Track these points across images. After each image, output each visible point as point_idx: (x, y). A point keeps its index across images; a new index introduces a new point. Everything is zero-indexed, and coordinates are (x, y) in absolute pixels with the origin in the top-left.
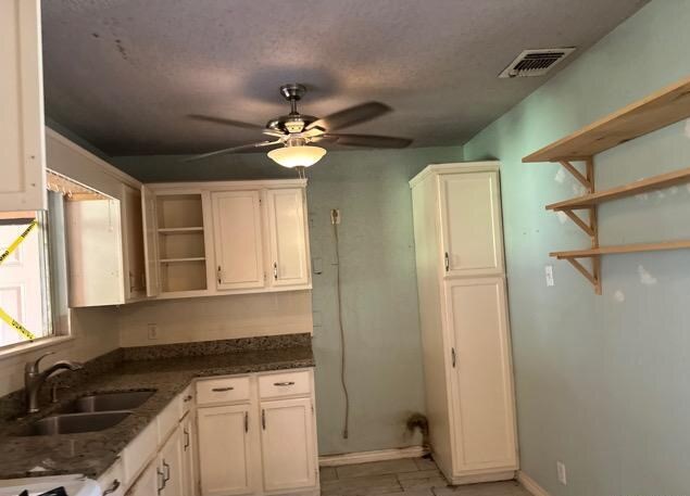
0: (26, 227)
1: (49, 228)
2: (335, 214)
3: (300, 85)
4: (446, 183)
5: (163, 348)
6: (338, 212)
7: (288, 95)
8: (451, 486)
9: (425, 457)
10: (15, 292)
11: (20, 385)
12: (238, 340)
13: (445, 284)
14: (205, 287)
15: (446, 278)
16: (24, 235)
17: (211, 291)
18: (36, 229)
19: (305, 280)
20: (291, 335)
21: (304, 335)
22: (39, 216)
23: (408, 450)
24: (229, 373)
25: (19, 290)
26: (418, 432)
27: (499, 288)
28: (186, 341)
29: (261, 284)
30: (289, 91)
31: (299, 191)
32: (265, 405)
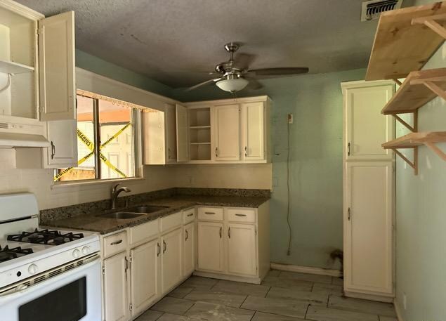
0: (124, 126)
1: (135, 126)
2: (290, 117)
3: (234, 43)
4: (352, 95)
5: (195, 189)
6: (292, 115)
7: (228, 49)
8: (344, 297)
9: (340, 278)
10: (116, 157)
11: (107, 197)
12: (230, 190)
13: (346, 165)
14: (210, 159)
15: (348, 161)
16: (123, 129)
17: (213, 161)
18: (130, 126)
19: (262, 158)
20: (258, 190)
21: (266, 190)
22: (131, 120)
23: (331, 271)
24: (212, 205)
25: (118, 156)
26: (337, 260)
27: (388, 170)
28: (205, 187)
29: (238, 158)
30: (229, 47)
31: (262, 103)
32: (231, 225)
